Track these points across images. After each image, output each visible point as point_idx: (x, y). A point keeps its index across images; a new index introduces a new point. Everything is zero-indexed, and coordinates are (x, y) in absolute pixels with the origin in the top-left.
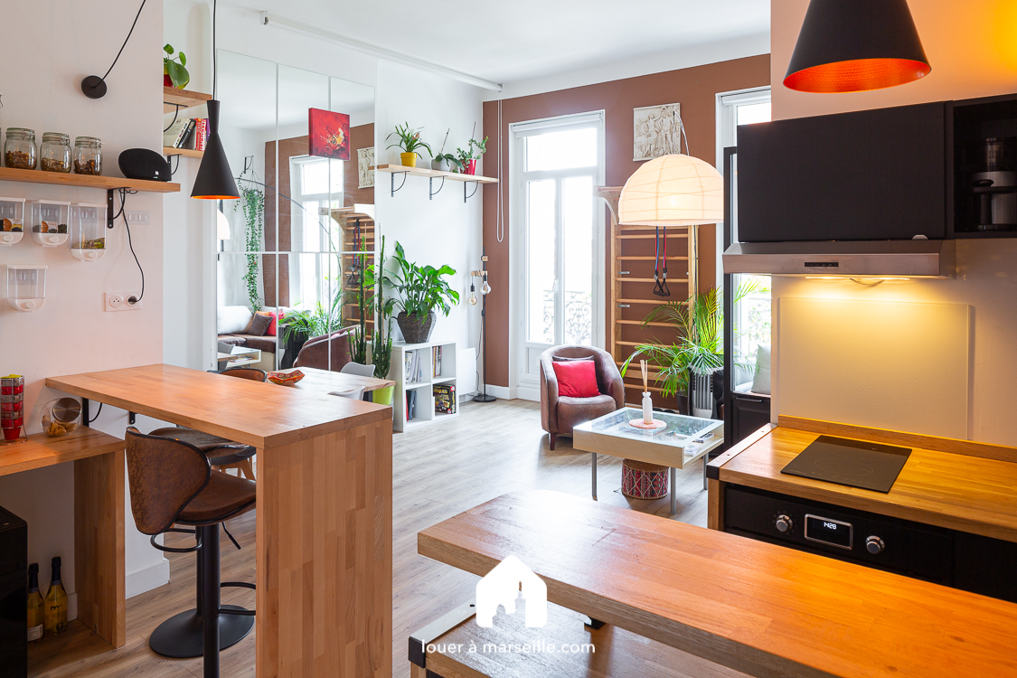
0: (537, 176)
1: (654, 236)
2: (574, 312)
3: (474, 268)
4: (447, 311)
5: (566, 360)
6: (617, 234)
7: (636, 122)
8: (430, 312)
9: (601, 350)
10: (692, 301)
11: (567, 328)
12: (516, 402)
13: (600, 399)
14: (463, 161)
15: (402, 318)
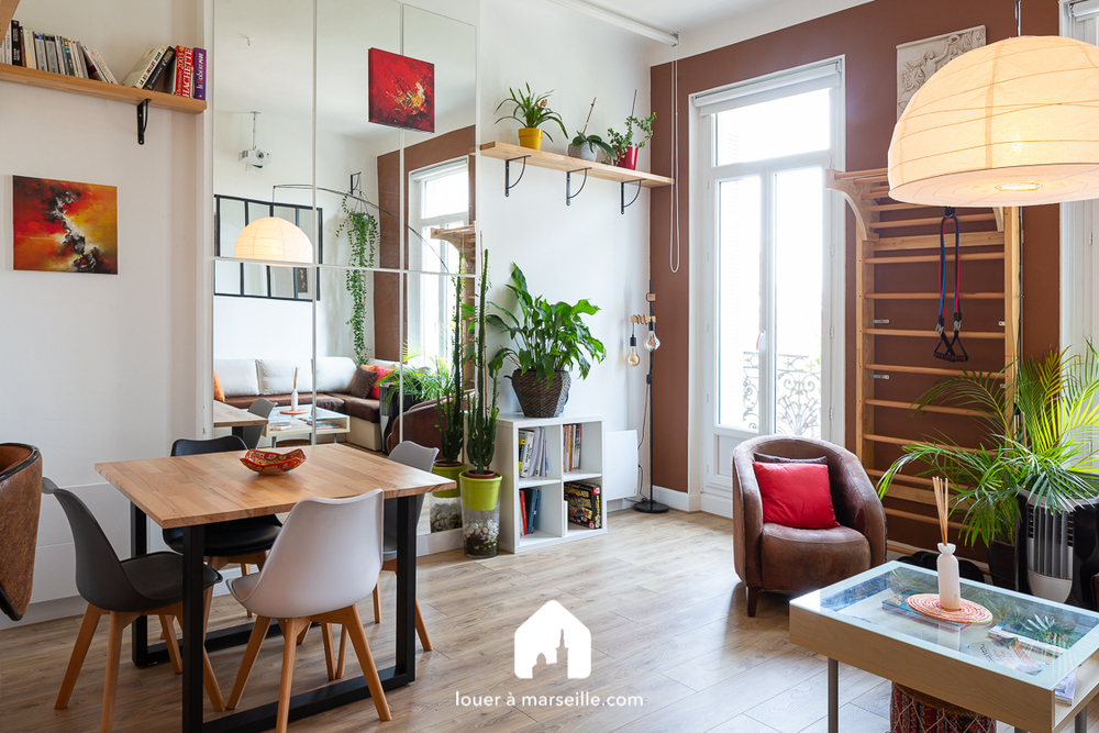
0: (735, 171)
1: (937, 258)
2: (792, 386)
3: (635, 311)
4: (585, 371)
5: (778, 461)
6: (866, 255)
7: (901, 68)
8: (559, 371)
9: (838, 447)
10: (1012, 369)
11: (780, 410)
12: (700, 517)
13: (839, 535)
14: (618, 149)
15: (517, 378)
